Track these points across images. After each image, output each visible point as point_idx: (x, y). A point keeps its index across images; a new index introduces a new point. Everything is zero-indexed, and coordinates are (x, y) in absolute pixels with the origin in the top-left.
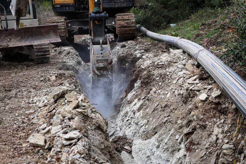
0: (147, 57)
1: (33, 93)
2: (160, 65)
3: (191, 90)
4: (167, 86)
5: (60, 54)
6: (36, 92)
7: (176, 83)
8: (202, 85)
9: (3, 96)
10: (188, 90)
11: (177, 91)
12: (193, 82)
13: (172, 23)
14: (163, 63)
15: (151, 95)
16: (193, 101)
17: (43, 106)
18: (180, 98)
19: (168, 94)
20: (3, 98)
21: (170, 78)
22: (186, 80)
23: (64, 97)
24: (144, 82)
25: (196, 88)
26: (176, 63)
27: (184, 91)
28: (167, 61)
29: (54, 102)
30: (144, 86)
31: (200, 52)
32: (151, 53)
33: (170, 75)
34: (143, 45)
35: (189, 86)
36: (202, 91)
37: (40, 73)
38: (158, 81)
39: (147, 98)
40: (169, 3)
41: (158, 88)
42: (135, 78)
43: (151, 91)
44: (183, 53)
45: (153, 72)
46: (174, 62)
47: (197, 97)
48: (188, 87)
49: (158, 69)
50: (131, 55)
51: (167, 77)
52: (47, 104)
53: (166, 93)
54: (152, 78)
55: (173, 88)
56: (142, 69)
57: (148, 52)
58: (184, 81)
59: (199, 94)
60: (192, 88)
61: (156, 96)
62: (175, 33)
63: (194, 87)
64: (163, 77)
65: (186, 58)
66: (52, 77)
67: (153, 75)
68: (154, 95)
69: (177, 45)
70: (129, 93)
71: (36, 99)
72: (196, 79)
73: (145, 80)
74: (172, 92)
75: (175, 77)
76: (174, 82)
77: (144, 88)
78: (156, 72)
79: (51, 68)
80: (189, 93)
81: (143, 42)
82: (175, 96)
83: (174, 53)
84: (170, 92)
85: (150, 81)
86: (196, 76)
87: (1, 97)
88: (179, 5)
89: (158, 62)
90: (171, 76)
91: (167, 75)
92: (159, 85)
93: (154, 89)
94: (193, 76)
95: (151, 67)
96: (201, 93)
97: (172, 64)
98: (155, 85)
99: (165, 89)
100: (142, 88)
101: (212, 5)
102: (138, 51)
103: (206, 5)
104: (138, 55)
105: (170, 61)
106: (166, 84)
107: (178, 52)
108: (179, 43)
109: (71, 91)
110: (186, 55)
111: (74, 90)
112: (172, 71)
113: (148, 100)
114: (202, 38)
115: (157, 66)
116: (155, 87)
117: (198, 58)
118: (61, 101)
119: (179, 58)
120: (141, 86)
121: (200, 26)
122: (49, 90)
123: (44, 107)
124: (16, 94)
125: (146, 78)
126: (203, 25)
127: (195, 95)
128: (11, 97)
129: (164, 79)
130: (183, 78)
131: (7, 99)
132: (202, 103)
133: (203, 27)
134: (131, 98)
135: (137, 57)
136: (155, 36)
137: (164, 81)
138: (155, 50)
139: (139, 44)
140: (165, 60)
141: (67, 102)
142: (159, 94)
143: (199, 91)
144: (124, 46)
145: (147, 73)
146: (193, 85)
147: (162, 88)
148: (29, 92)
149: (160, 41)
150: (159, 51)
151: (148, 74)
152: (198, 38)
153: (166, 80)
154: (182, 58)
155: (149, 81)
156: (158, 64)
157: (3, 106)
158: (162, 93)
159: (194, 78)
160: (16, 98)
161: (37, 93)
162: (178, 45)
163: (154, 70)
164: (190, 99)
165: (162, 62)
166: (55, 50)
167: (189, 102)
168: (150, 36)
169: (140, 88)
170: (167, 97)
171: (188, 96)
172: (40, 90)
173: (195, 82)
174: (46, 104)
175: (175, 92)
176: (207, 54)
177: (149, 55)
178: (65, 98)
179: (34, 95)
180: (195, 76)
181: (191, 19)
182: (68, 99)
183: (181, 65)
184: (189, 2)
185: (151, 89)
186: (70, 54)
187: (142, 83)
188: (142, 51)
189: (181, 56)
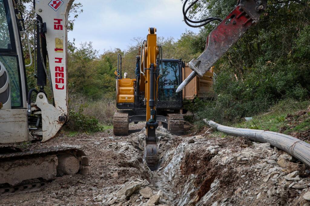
0: (224, 153)
1: (94, 191)
2: (244, 160)
3: (291, 188)
4: (255, 185)
5: (117, 150)
6: (97, 190)
7: (267, 181)
8: (305, 183)
9: (62, 193)
10: (287, 188)
11: (270, 191)
12: (292, 179)
13: (247, 117)
14: (247, 159)
15: (236, 196)
16: (294, 202)
17: (113, 204)
18: (275, 200)
19: (258, 195)
20: (61, 195)
21: (259, 176)
22: (281, 177)
23: (138, 193)
24: (224, 182)
25: (297, 186)
26: (263, 158)
27: (281, 190)
28: (252, 156)
29: (125, 199)
30: (225, 187)
31: (296, 144)
32: (227, 148)
33: (258, 172)
34: (215, 140)
35: (287, 183)
36: (305, 189)
37: (98, 169)
38: (244, 179)
39: (230, 200)
40: (242, 94)
41: (244, 188)
42: (210, 177)
43: (235, 191)
44: (271, 147)
45: (235, 169)
46: (261, 157)
47: (299, 197)
48: (287, 185)
49: (241, 166)
50: (203, 151)
51: (254, 174)
52: (118, 201)
53: (255, 194)
54: (235, 176)
55: (264, 188)
56: (222, 165)
57: (223, 147)
58: (280, 178)
59: (301, 193)
60: (292, 186)
61: (242, 197)
62: (255, 126)
63: (294, 185)
64: (250, 175)
65: (276, 152)
66: (114, 174)
67: (236, 172)
68: (240, 196)
69: (261, 138)
70: (203, 195)
71: (100, 197)
72: (295, 175)
73: (226, 178)
74: (263, 192)
75: (266, 174)
76: (266, 180)
77: (225, 188)
78: (239, 169)
79: (110, 164)
80: (289, 192)
81: (214, 137)
82: (268, 197)
83: (260, 147)
84: (260, 193)
85: (233, 181)
86: (295, 172)
87: (59, 194)
88: (254, 96)
89: (241, 157)
90: (260, 173)
91: (255, 172)
92: (245, 184)
93: (239, 189)
94: (291, 173)
95: (233, 164)
96: (304, 192)
97: (258, 160)
98: (240, 185)
99: (253, 189)
100: (222, 189)
101: (295, 95)
102: (212, 146)
103: (287, 96)
104: (213, 151)
105: (255, 157)
106: (255, 183)
107: (264, 146)
108: (265, 136)
109: (144, 186)
110: (275, 149)
111: (148, 186)
112: (260, 167)
113: (232, 202)
114: (290, 132)
115: (241, 162)
116: (240, 187)
117: (295, 151)
118: (135, 197)
119: (266, 153)
120: (221, 187)
121: (286, 118)
122: (113, 187)
123: (115, 204)
124: (76, 192)
125: (227, 177)
126: (289, 116)
127: (296, 195)
128: (70, 195)
129: (251, 177)
130: (277, 175)
131: (65, 197)
132: (307, 203)
133: (289, 119)
134: (208, 201)
135: (211, 153)
136: (230, 130)
137: (251, 179)
138: (233, 146)
139: (209, 139)
140: (249, 156)
141: (143, 198)
142: (246, 195)
143: (301, 189)
144: (192, 142)
145: (229, 170)
146: (292, 182)
147: (250, 187)
148: (90, 190)
149: (236, 135)
150: (237, 146)
151: (230, 172)
152: (285, 131)
153: (254, 178)
154: (270, 153)
155: (231, 180)
156: (241, 160)
157: (63, 203)
158: (250, 194)
159: (293, 174)
160: (76, 196)
161: (100, 191)
162: (263, 138)
163: (236, 167)
164: (290, 199)
165: (245, 157)
166: (110, 145)
167: (289, 203)
168: (223, 131)
169: (220, 188)
170: (257, 198)
171: (287, 196)
172: (102, 188)
173: (295, 179)
174: (116, 201)
175: (267, 193)
176: (307, 145)
177: (226, 151)
178: (140, 194)
179: (97, 193)
180: (292, 172)
181: (270, 111)
182: (143, 195)
183: (272, 160)
184: (266, 92)
185: (235, 190)
186: (129, 150)
187: (221, 182)
188: (216, 146)
189: (268, 150)
